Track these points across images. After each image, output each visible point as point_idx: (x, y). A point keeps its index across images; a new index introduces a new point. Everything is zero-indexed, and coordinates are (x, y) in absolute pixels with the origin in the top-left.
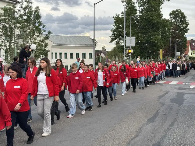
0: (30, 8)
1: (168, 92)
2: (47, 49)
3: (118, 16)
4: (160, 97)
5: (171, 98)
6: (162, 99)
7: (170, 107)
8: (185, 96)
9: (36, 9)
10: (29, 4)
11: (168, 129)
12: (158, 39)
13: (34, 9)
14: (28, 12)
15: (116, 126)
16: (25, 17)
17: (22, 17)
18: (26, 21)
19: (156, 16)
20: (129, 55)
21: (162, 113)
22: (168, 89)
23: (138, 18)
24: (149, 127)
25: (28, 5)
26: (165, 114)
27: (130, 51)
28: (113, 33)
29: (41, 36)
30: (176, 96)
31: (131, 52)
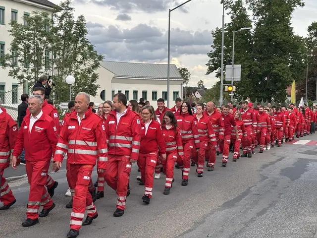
0: (70, 17)
1: (283, 158)
2: (95, 84)
3: (220, 31)
4: (264, 166)
5: (284, 168)
6: (267, 168)
7: (274, 182)
8: (310, 164)
9: (78, 20)
10: (69, 11)
11: (252, 220)
12: (283, 70)
13: (75, 19)
14: (66, 24)
15: (164, 213)
16: (61, 32)
17: (56, 32)
18: (63, 38)
19: (282, 32)
20: (230, 95)
21: (255, 193)
22: (286, 152)
23: (252, 35)
24: (220, 215)
25: (66, 13)
26: (258, 194)
27: (230, 88)
28: (211, 59)
29: (86, 62)
30: (295, 164)
31: (232, 91)
